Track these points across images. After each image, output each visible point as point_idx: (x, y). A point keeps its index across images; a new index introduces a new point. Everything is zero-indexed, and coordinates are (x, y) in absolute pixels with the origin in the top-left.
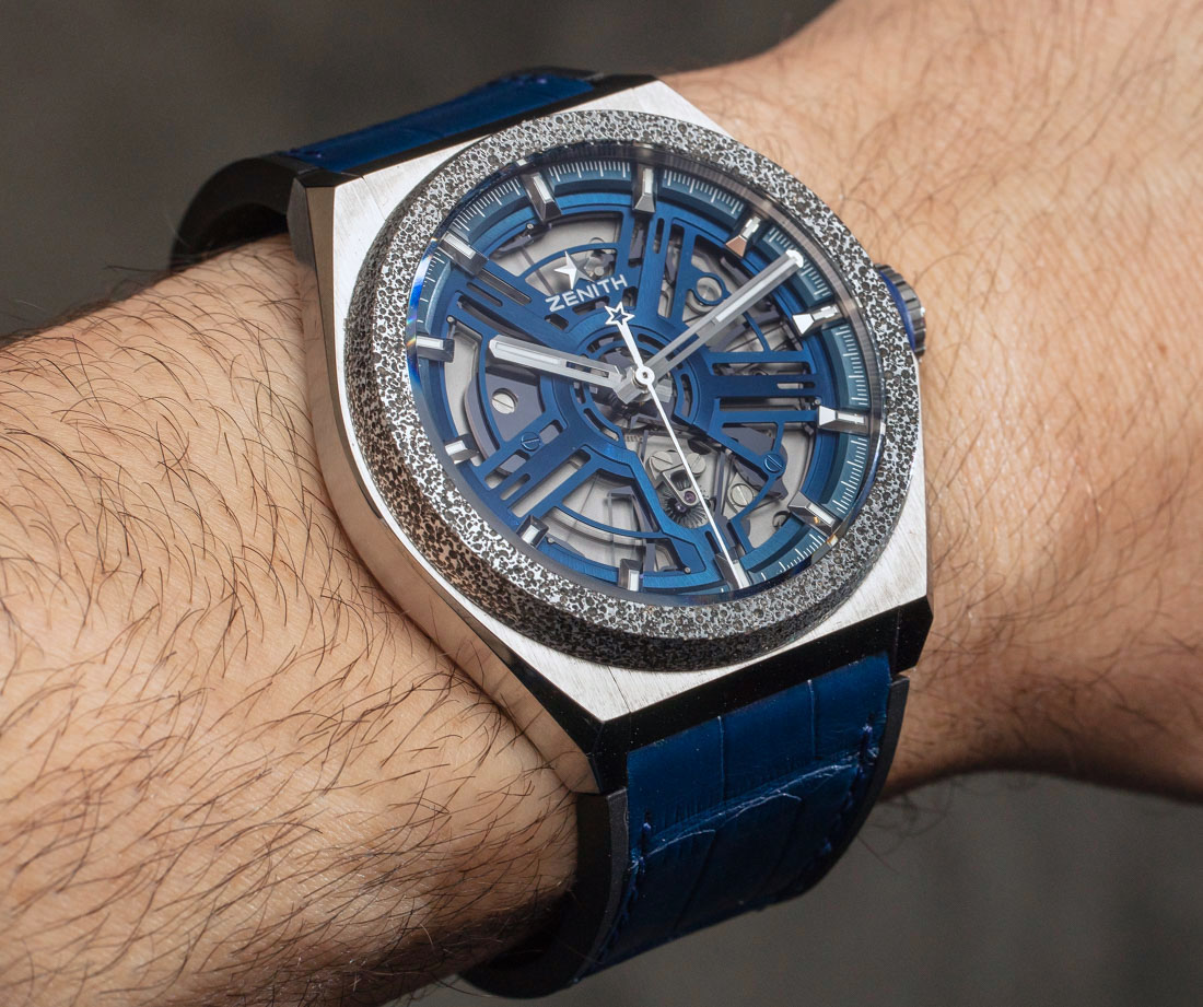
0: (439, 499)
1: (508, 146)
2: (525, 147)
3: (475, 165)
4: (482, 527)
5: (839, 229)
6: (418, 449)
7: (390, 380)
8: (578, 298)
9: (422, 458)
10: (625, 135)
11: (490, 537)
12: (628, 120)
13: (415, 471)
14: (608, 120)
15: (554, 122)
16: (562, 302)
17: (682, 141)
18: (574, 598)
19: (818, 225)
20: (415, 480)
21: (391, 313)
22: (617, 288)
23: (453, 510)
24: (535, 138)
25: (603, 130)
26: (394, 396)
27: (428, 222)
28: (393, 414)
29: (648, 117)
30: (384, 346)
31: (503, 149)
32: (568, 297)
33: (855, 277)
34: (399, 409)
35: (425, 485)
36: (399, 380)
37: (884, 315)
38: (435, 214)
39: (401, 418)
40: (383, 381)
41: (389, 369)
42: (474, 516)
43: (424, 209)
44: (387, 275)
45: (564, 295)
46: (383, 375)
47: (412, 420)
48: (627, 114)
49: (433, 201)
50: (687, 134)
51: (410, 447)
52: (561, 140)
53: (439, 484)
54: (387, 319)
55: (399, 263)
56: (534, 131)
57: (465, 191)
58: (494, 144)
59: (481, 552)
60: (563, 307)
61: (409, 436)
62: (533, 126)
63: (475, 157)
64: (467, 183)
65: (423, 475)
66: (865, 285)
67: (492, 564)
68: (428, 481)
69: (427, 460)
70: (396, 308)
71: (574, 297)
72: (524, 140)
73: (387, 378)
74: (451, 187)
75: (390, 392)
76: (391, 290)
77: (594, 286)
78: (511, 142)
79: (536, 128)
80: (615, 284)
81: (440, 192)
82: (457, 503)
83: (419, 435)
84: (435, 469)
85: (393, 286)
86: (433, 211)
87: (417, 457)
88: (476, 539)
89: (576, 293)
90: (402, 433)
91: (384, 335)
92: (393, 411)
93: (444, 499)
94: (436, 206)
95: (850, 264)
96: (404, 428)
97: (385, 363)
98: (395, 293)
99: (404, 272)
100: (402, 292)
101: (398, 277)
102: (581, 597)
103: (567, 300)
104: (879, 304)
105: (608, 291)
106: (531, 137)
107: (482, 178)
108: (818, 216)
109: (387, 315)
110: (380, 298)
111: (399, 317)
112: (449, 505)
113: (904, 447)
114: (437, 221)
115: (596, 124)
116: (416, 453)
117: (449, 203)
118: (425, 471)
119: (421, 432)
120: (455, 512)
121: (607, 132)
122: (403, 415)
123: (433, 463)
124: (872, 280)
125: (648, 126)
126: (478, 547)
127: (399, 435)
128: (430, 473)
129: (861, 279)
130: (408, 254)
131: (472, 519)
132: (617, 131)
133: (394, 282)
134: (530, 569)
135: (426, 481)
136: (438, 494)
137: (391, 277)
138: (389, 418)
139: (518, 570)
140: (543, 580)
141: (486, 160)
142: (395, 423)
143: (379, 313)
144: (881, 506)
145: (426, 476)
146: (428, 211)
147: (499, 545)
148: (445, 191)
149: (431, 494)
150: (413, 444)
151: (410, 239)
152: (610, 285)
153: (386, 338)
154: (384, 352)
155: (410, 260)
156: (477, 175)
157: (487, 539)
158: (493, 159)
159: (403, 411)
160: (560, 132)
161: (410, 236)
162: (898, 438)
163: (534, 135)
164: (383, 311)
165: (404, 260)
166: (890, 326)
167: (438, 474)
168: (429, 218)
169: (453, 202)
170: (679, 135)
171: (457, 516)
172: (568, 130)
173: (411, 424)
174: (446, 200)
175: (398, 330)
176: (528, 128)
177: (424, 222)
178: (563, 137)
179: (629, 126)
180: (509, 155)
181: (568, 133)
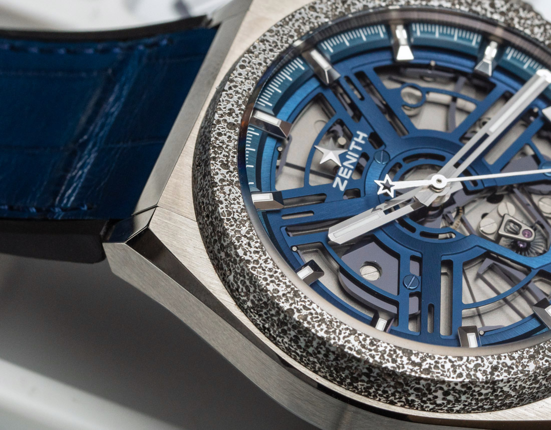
0: (411, 367)
1: (230, 109)
2: (240, 102)
3: (224, 138)
4: (450, 361)
6: (369, 347)
7: (312, 319)
8: (349, 169)
9: (376, 350)
10: (286, 42)
11: (461, 363)
12: (278, 32)
13: (381, 363)
14: (268, 41)
15: (240, 71)
16: (343, 179)
17: (320, 17)
18: (541, 356)
20: (386, 368)
21: (271, 276)
22: (363, 142)
23: (425, 366)
24: (240, 91)
25: (271, 50)
26: (324, 326)
27: (234, 199)
28: (334, 339)
29: (287, 19)
30: (287, 300)
31: (230, 114)
32: (343, 173)
33: (492, 13)
34: (334, 332)
35: (394, 365)
36: (316, 313)
37: (529, 22)
38: (233, 190)
39: (341, 336)
40: (309, 323)
41: (304, 312)
42: (440, 358)
43: (224, 193)
44: (245, 254)
45: (340, 173)
46: (305, 319)
47: (348, 332)
48: (274, 29)
49: (224, 183)
50: (318, 10)
51: (363, 350)
52: (256, 78)
53: (401, 357)
54: (272, 282)
55: (245, 241)
56: (236, 86)
57: (235, 160)
58: (222, 116)
59: (464, 377)
60: (346, 182)
61: (356, 344)
62: (232, 84)
63: (220, 134)
64: (232, 154)
65: (388, 360)
66: (502, 14)
67: (478, 379)
68: (394, 361)
69: (380, 349)
70: (270, 270)
71: (346, 170)
72: (235, 98)
73: (309, 319)
74: (225, 166)
75: (319, 326)
76: (257, 262)
77: (349, 153)
78: (229, 106)
79: (234, 84)
80: (360, 140)
81: (222, 174)
82: (423, 360)
83: (361, 338)
84: (390, 350)
85: (256, 258)
86: (230, 190)
87: (373, 353)
88: (455, 372)
89: (345, 167)
90: (350, 345)
91: (280, 294)
92: (332, 336)
93: (414, 364)
94: (228, 185)
95: (482, 8)
96: (349, 342)
97: (299, 311)
98: (261, 261)
99: (252, 244)
100: (263, 257)
101: (252, 250)
102: (544, 352)
103: (344, 175)
104: (521, 18)
105: (360, 149)
106: (237, 92)
107: (236, 143)
109: (270, 279)
110: (255, 273)
111: (277, 274)
112: (420, 365)
114: (239, 194)
115: (264, 50)
116: (370, 350)
117: (234, 176)
118: (386, 357)
120: (427, 366)
121: (275, 50)
122: (340, 334)
124: (502, 6)
125: (293, 25)
126: (460, 375)
127: (350, 349)
128: (390, 355)
129: (496, 12)
130: (244, 230)
131: (440, 361)
132: (279, 44)
133: (252, 255)
134: (501, 362)
135: (393, 363)
136: (407, 364)
137: (248, 253)
138: (334, 343)
139: (495, 368)
140: (514, 361)
141: (227, 130)
142: (340, 343)
143: (264, 283)
145: (390, 359)
146: (228, 193)
147: (470, 363)
148: (224, 171)
149: (403, 367)
150: (364, 346)
151: (236, 221)
152: (357, 144)
153: (284, 295)
154: (291, 305)
155: (248, 232)
156: (232, 144)
157: (460, 366)
158: (232, 126)
159: (337, 331)
160: (250, 74)
161: (233, 218)
163: (237, 89)
164: (266, 279)
165: (245, 236)
167: (395, 352)
168: (232, 196)
169: (235, 173)
170: (315, 14)
171: (430, 367)
172: (253, 68)
173: (350, 335)
174: (230, 175)
175: (285, 283)
176: (230, 88)
177: (232, 202)
178: (255, 76)
179: (283, 34)
180: (237, 115)
181: (255, 71)
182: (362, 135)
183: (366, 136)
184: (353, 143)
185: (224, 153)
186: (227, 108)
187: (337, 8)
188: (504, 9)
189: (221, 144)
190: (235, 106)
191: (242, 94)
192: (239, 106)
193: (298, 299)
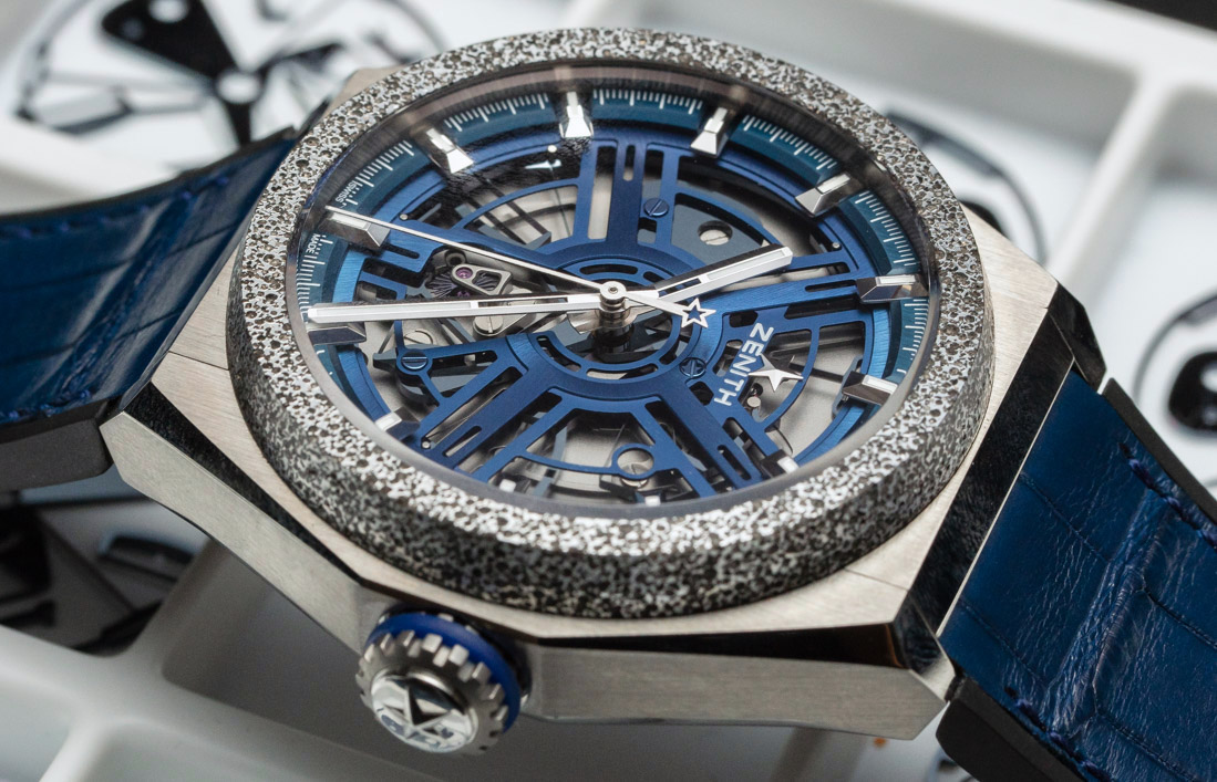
1: (954, 353)
2: (938, 364)
5: (567, 540)
7: (827, 94)
8: (747, 353)
9: (732, 59)
11: (607, 47)
12: (876, 467)
13: (725, 47)
15: (940, 408)
16: (757, 338)
17: (806, 491)
18: (483, 56)
19: (592, 527)
21: (887, 142)
22: (721, 390)
23: (660, 43)
24: (938, 378)
25: (888, 438)
26: (808, 85)
27: (945, 235)
28: (793, 71)
30: (863, 113)
31: (955, 345)
32: (757, 347)
33: (504, 510)
34: (793, 79)
35: (705, 43)
36: (819, 101)
38: (947, 246)
39: (783, 74)
40: (831, 90)
41: (837, 102)
42: (637, 52)
43: (960, 243)
45: (761, 347)
49: (961, 255)
51: (750, 59)
56: (946, 385)
58: (967, 344)
60: (753, 335)
62: (953, 387)
71: (751, 352)
72: (946, 368)
75: (817, 85)
77: (745, 376)
79: (948, 389)
80: (727, 394)
81: (965, 267)
82: (662, 50)
83: (753, 72)
86: (951, 246)
87: (736, 57)
88: (616, 38)
89: (753, 355)
90: (770, 64)
91: (873, 122)
92: (796, 74)
93: (677, 45)
94: (954, 254)
96: (772, 69)
97: (846, 103)
98: (902, 160)
99: (915, 180)
100: (898, 164)
101: (916, 173)
103: (755, 345)
105: (727, 382)
107: (943, 308)
108: (600, 534)
110: (911, 146)
111: (877, 145)
112: (668, 43)
113: (300, 398)
114: (937, 242)
115: (900, 438)
116: (741, 59)
117: (946, 264)
118: (717, 52)
119: (755, 76)
123: (717, 62)
125: (850, 478)
126: (608, 32)
127: (770, 61)
128: (711, 55)
130: (930, 195)
131: (637, 49)
133: (915, 167)
134: (546, 49)
136: (687, 44)
137: (922, 169)
138: (793, 68)
139: (555, 41)
140: (525, 50)
144: (272, 332)
147: (592, 47)
148: (961, 270)
152: (732, 388)
155: (923, 194)
157: (608, 43)
159: (788, 80)
160: (923, 403)
161: (946, 212)
162: (314, 402)
163: (944, 382)
165: (926, 189)
166: (423, 493)
167: (704, 58)
168: (949, 239)
172: (918, 412)
173: (770, 76)
176: (955, 382)
178: (915, 401)
179: (867, 463)
180: (942, 345)
181: (915, 408)
182: (723, 401)
183: (716, 400)
184: (738, 389)
185: (963, 294)
186: (959, 354)
187: (776, 507)
188: (482, 517)
189: (967, 306)
190: (946, 358)
191: (936, 375)
192: (940, 357)
193: (846, 116)
